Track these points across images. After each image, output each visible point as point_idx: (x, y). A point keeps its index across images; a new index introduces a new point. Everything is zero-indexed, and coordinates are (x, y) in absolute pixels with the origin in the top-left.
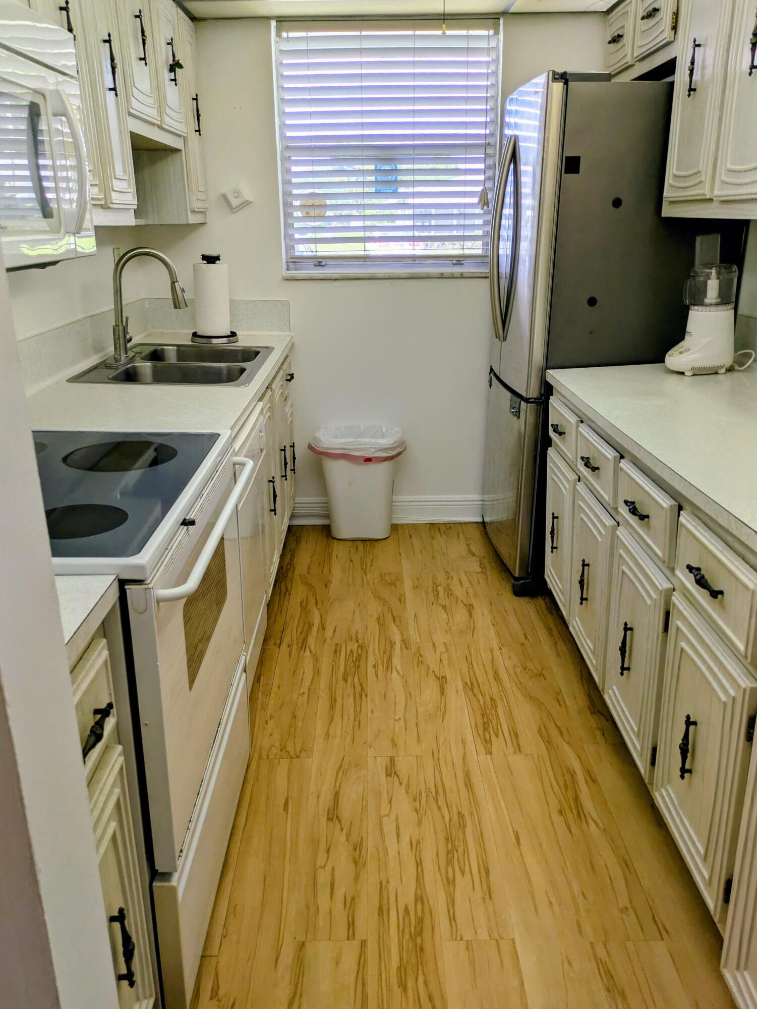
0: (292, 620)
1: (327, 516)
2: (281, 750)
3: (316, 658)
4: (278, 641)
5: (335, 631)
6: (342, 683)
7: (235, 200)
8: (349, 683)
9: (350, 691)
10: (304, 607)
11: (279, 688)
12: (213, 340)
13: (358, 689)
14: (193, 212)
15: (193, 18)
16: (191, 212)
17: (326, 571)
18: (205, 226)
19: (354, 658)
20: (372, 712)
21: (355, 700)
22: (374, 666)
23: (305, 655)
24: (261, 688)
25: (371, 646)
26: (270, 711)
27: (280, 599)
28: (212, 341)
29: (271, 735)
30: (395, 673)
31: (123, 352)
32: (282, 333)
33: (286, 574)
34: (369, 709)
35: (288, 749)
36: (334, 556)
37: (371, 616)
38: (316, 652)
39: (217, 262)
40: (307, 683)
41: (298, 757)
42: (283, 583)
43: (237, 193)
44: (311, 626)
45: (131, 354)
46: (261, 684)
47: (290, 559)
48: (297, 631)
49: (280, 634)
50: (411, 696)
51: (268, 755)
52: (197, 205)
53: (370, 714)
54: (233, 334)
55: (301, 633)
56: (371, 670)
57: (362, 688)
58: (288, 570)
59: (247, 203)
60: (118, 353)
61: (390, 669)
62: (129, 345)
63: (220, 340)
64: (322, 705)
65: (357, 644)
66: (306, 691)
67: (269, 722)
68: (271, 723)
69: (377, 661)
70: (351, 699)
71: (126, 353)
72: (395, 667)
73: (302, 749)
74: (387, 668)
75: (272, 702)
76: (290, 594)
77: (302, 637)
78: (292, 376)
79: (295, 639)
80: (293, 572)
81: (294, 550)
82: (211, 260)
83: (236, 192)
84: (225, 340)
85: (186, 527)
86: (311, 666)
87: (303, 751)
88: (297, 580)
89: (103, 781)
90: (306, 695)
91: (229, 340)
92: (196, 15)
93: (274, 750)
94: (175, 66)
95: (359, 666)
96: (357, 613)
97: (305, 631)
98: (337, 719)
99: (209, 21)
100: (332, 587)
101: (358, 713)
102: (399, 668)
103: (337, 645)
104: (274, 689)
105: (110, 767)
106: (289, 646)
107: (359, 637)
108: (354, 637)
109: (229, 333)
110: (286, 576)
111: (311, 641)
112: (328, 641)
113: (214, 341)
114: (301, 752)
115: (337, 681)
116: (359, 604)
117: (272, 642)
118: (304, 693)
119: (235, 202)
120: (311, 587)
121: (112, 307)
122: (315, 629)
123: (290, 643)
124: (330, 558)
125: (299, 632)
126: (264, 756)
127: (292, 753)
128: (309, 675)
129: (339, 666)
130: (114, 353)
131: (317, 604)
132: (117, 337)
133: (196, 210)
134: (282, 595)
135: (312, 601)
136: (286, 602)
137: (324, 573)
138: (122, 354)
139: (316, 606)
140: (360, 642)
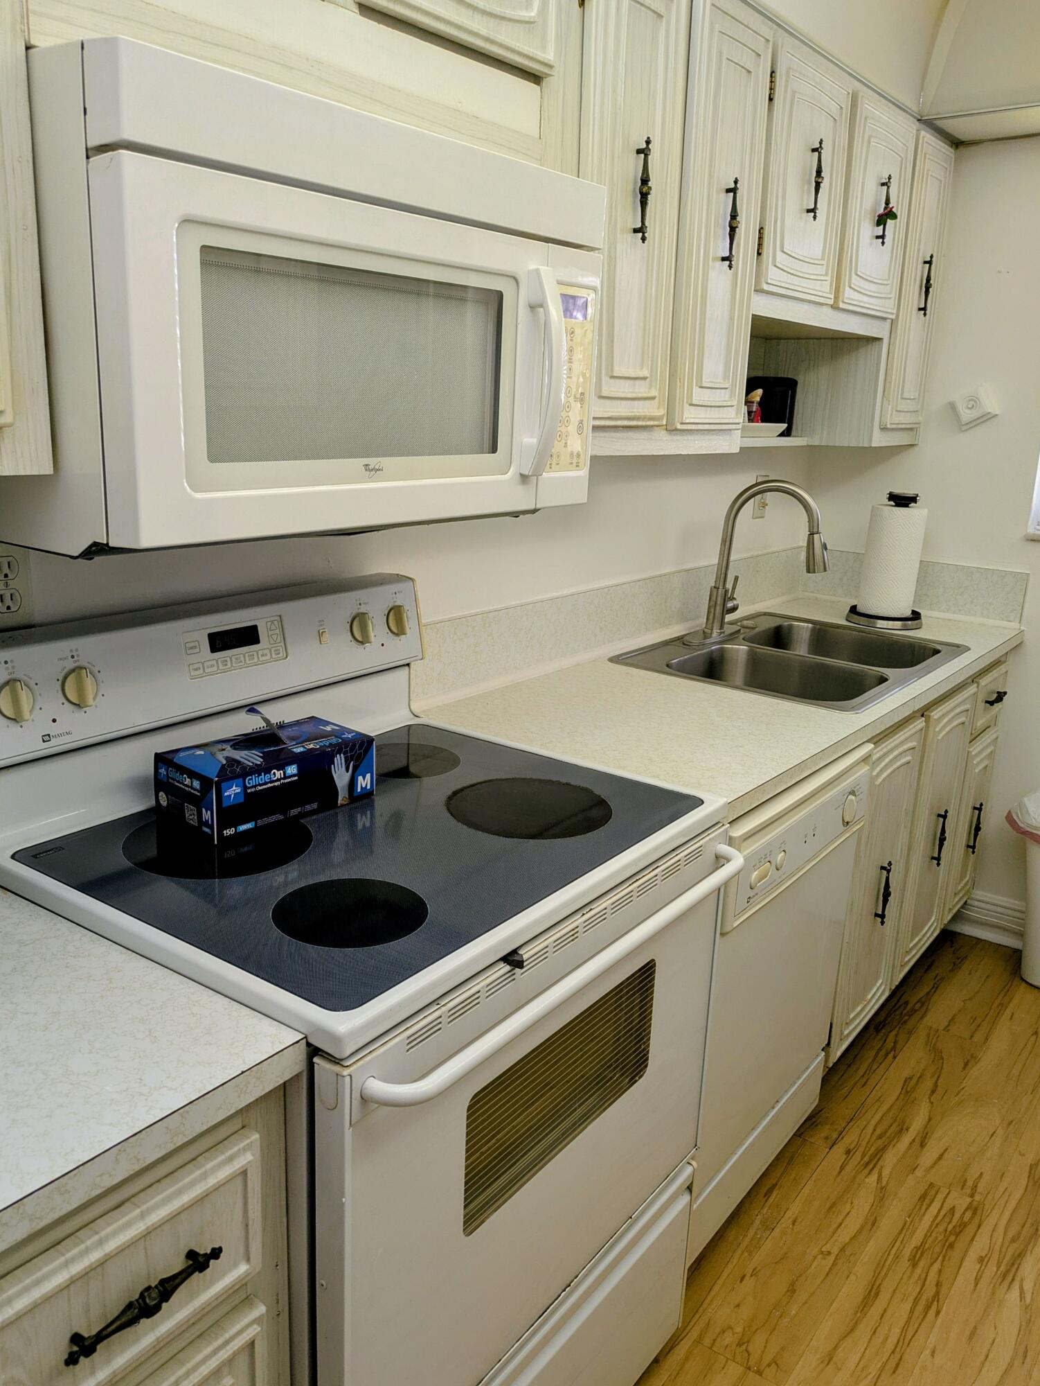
0: (876, 1106)
1: (1021, 935)
2: (739, 1345)
3: (882, 1194)
4: (835, 1135)
5: (941, 1157)
6: (905, 1263)
7: (968, 411)
8: (918, 1271)
9: (912, 1289)
10: (908, 1090)
11: (794, 1223)
12: (879, 621)
13: (930, 1290)
14: (884, 429)
15: (957, 143)
16: (881, 429)
17: (978, 1037)
18: (916, 448)
19: (950, 1227)
20: (933, 1353)
21: (912, 1311)
22: (981, 1260)
23: (867, 1180)
24: (765, 1210)
25: (996, 1213)
26: (759, 1257)
27: (875, 1059)
28: (874, 623)
29: (738, 1306)
30: (1015, 1293)
31: (716, 625)
32: (1005, 624)
33: (906, 1018)
34: (932, 1340)
35: (750, 1349)
36: (1008, 1012)
37: (1023, 1155)
38: (887, 1183)
39: (912, 505)
40: (844, 1236)
41: (760, 1373)
42: (894, 1033)
43: (974, 402)
44: (903, 1129)
45: (729, 629)
46: (771, 1200)
47: (928, 993)
48: (875, 1130)
49: (845, 1124)
50: (1025, 1356)
51: (714, 1341)
52: (892, 419)
53: (927, 1352)
54: (916, 616)
55: (880, 1137)
56: (970, 1266)
57: (937, 1294)
58: (914, 1011)
59: (987, 418)
60: (710, 626)
61: (1009, 1279)
62: (728, 618)
63: (891, 623)
64: (851, 1290)
65: (969, 1200)
66: (835, 1251)
67: (747, 1278)
68: (749, 1283)
69: (991, 1250)
70: (907, 1306)
71: (721, 627)
72: (1022, 1280)
73: (774, 1362)
74: (1005, 1275)
75: (768, 1245)
76: (895, 1057)
77: (879, 1143)
78: (1000, 697)
79: (864, 1143)
80: (922, 1018)
81: (943, 979)
82: (902, 501)
83: (972, 400)
84: (898, 624)
85: (508, 968)
86: (867, 1208)
87: (774, 1366)
88: (921, 1033)
89: (189, 1365)
90: (832, 1258)
91: (905, 625)
92: (963, 138)
93: (728, 1339)
94: (884, 217)
95: (951, 1246)
96: (998, 1140)
97: (888, 1135)
98: (864, 1331)
99: (985, 143)
100: (975, 1071)
101: (907, 1341)
102: (1028, 1286)
103: (931, 1185)
104: (785, 1222)
105: (220, 1341)
106: (848, 1152)
107: (981, 1187)
108: (970, 1183)
109: (908, 614)
110: (905, 1022)
111: (890, 1159)
112: (919, 1173)
113: (880, 623)
114: (769, 1365)
115: (897, 1257)
116: (1010, 1123)
117: (823, 1135)
118: (829, 1253)
119: (966, 415)
120: (937, 1055)
121: (716, 561)
122: (906, 1140)
123: (852, 1147)
124: (998, 1015)
125: (878, 1132)
126: (707, 1342)
127: (752, 1362)
128: (853, 1224)
129: (914, 1232)
130: (704, 626)
131: (933, 1092)
132: (713, 603)
133: (889, 426)
134: (882, 1053)
135: (928, 1084)
136: (881, 1070)
137: (975, 1039)
138: (715, 628)
139: (929, 1098)
140: (977, 1198)
